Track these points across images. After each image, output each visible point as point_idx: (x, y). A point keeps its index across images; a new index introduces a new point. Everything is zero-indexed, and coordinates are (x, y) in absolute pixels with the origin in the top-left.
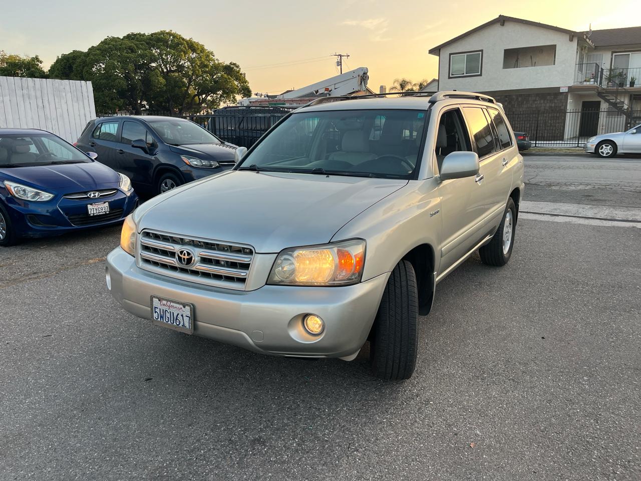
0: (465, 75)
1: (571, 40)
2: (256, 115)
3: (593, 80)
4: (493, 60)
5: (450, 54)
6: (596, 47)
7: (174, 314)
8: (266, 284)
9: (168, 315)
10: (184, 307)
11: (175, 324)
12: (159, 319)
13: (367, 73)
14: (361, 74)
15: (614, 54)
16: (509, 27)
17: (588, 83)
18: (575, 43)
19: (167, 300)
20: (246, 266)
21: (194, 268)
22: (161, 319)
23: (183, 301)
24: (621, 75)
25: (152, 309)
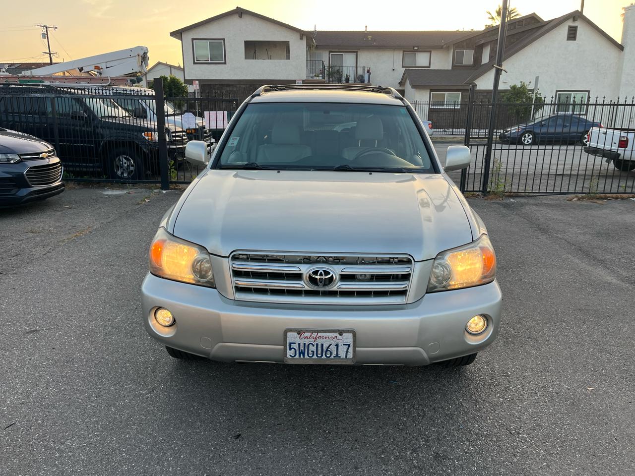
0: (210, 62)
1: (301, 38)
2: (33, 95)
3: (321, 75)
4: (235, 51)
5: (193, 39)
6: (317, 46)
7: (324, 346)
8: (427, 293)
9: (312, 348)
10: (341, 334)
11: (324, 356)
12: (297, 356)
13: (147, 53)
14: (141, 53)
15: (331, 53)
16: (246, 19)
17: (318, 78)
18: (304, 42)
19: (312, 331)
20: (406, 277)
21: (335, 288)
22: (300, 356)
23: (337, 328)
24: (338, 72)
25: (285, 345)
